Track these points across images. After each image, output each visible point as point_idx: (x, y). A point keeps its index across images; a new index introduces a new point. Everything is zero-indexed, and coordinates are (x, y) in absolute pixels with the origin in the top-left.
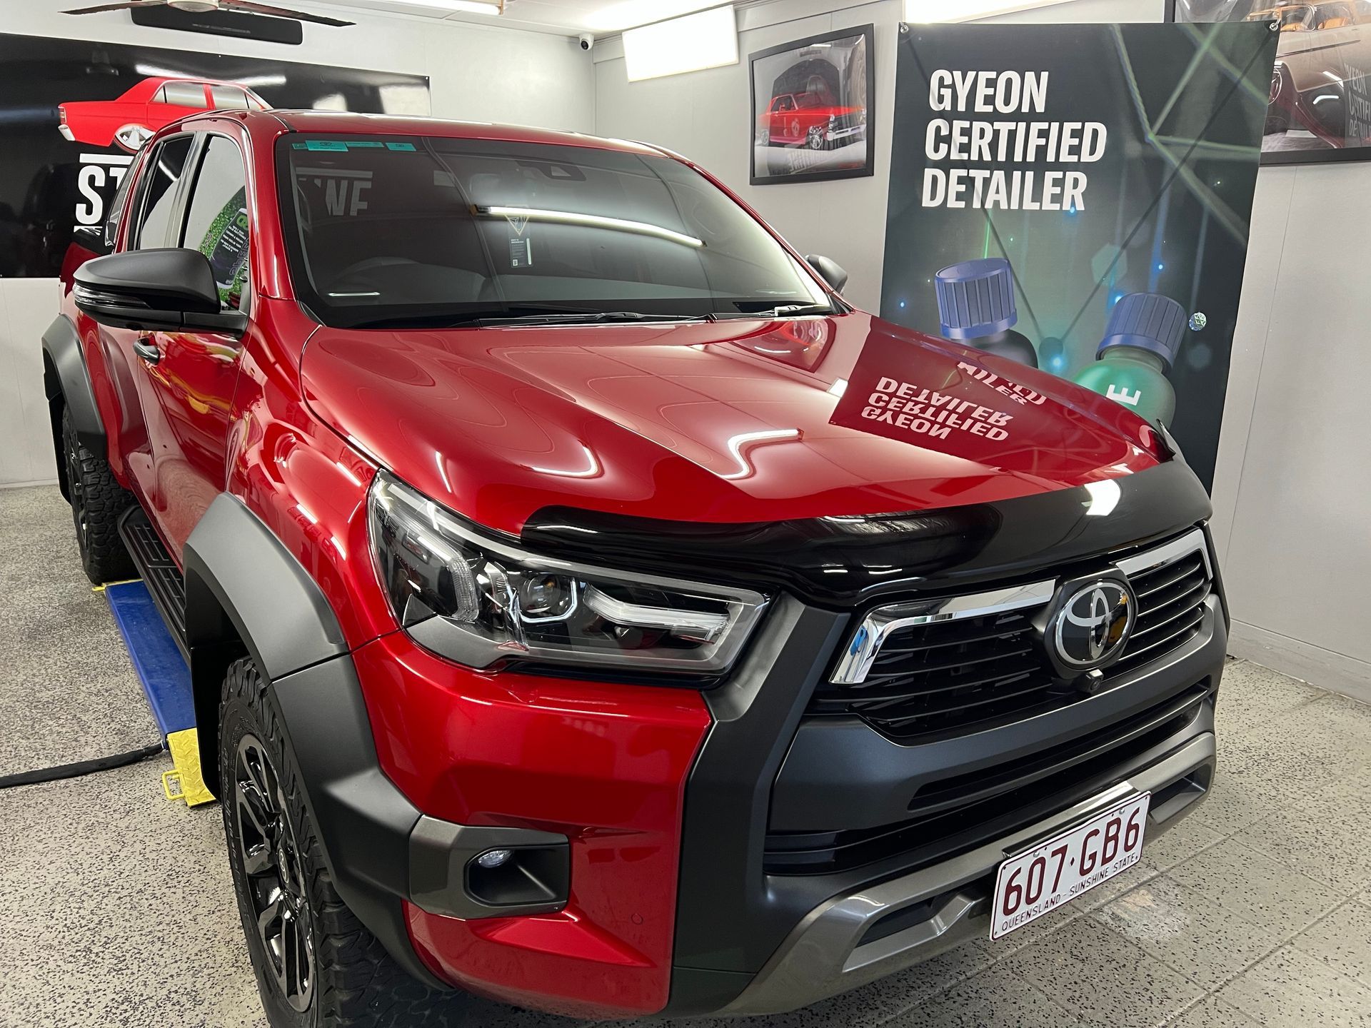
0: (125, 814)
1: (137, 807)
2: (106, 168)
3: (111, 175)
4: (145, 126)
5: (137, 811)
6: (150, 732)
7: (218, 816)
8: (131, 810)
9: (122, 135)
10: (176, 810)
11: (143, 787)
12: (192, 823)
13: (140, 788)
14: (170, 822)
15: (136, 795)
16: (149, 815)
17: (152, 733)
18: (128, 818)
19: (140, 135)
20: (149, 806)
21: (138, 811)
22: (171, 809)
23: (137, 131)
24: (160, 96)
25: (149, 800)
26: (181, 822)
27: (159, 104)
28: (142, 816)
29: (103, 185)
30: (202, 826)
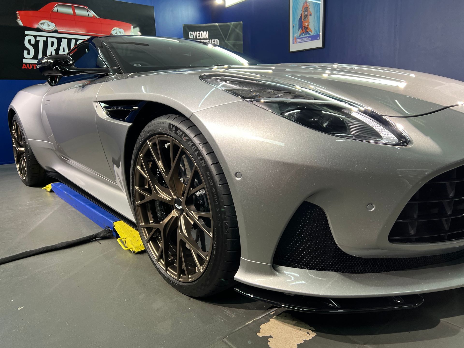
2: (35, 37)
3: (37, 39)
4: (50, 21)
9: (41, 24)
19: (48, 24)
23: (47, 22)
24: (55, 9)
27: (55, 12)
29: (34, 43)
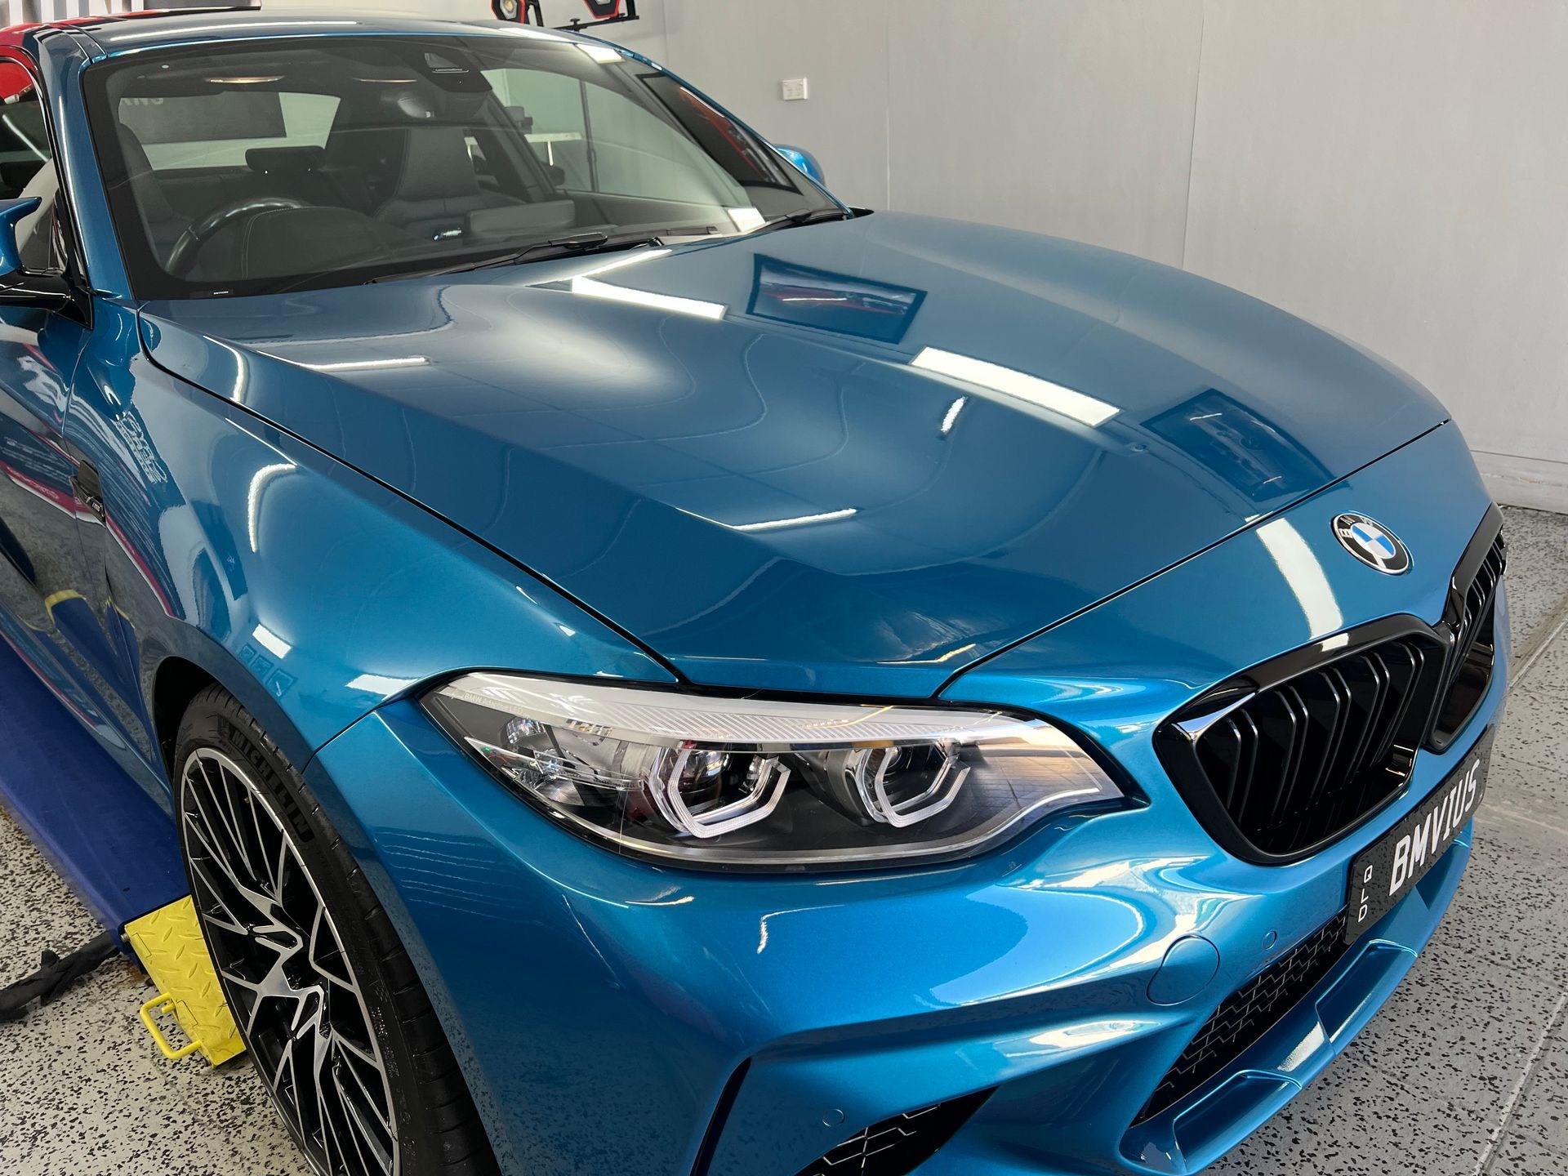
0: (28, 1145)
1: (48, 1122)
5: (52, 1133)
6: (22, 942)
7: (233, 1108)
8: (39, 1132)
10: (136, 1113)
11: (46, 1071)
12: (185, 1135)
13: (42, 1073)
14: (136, 1146)
15: (38, 1093)
16: (82, 1135)
17: (27, 944)
18: (36, 1154)
20: (74, 1114)
21: (55, 1132)
22: (126, 1112)
25: (70, 1101)
26: (157, 1139)
28: (68, 1141)
30: (207, 1140)
